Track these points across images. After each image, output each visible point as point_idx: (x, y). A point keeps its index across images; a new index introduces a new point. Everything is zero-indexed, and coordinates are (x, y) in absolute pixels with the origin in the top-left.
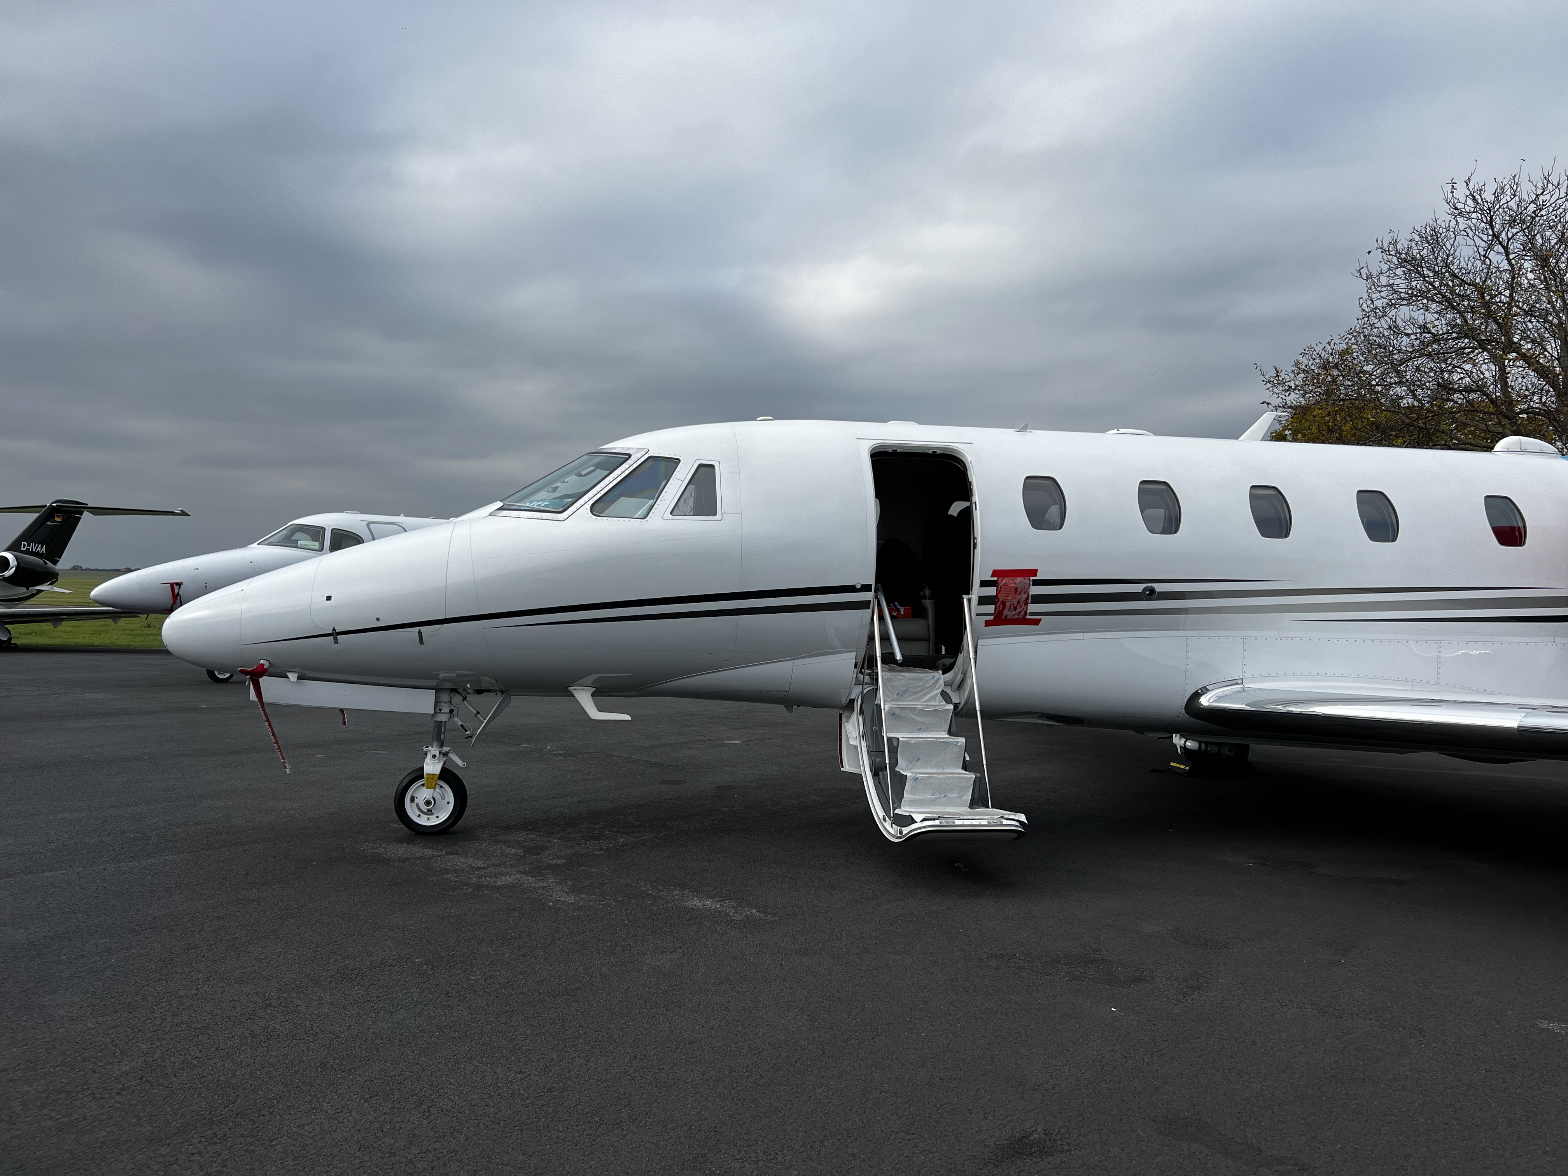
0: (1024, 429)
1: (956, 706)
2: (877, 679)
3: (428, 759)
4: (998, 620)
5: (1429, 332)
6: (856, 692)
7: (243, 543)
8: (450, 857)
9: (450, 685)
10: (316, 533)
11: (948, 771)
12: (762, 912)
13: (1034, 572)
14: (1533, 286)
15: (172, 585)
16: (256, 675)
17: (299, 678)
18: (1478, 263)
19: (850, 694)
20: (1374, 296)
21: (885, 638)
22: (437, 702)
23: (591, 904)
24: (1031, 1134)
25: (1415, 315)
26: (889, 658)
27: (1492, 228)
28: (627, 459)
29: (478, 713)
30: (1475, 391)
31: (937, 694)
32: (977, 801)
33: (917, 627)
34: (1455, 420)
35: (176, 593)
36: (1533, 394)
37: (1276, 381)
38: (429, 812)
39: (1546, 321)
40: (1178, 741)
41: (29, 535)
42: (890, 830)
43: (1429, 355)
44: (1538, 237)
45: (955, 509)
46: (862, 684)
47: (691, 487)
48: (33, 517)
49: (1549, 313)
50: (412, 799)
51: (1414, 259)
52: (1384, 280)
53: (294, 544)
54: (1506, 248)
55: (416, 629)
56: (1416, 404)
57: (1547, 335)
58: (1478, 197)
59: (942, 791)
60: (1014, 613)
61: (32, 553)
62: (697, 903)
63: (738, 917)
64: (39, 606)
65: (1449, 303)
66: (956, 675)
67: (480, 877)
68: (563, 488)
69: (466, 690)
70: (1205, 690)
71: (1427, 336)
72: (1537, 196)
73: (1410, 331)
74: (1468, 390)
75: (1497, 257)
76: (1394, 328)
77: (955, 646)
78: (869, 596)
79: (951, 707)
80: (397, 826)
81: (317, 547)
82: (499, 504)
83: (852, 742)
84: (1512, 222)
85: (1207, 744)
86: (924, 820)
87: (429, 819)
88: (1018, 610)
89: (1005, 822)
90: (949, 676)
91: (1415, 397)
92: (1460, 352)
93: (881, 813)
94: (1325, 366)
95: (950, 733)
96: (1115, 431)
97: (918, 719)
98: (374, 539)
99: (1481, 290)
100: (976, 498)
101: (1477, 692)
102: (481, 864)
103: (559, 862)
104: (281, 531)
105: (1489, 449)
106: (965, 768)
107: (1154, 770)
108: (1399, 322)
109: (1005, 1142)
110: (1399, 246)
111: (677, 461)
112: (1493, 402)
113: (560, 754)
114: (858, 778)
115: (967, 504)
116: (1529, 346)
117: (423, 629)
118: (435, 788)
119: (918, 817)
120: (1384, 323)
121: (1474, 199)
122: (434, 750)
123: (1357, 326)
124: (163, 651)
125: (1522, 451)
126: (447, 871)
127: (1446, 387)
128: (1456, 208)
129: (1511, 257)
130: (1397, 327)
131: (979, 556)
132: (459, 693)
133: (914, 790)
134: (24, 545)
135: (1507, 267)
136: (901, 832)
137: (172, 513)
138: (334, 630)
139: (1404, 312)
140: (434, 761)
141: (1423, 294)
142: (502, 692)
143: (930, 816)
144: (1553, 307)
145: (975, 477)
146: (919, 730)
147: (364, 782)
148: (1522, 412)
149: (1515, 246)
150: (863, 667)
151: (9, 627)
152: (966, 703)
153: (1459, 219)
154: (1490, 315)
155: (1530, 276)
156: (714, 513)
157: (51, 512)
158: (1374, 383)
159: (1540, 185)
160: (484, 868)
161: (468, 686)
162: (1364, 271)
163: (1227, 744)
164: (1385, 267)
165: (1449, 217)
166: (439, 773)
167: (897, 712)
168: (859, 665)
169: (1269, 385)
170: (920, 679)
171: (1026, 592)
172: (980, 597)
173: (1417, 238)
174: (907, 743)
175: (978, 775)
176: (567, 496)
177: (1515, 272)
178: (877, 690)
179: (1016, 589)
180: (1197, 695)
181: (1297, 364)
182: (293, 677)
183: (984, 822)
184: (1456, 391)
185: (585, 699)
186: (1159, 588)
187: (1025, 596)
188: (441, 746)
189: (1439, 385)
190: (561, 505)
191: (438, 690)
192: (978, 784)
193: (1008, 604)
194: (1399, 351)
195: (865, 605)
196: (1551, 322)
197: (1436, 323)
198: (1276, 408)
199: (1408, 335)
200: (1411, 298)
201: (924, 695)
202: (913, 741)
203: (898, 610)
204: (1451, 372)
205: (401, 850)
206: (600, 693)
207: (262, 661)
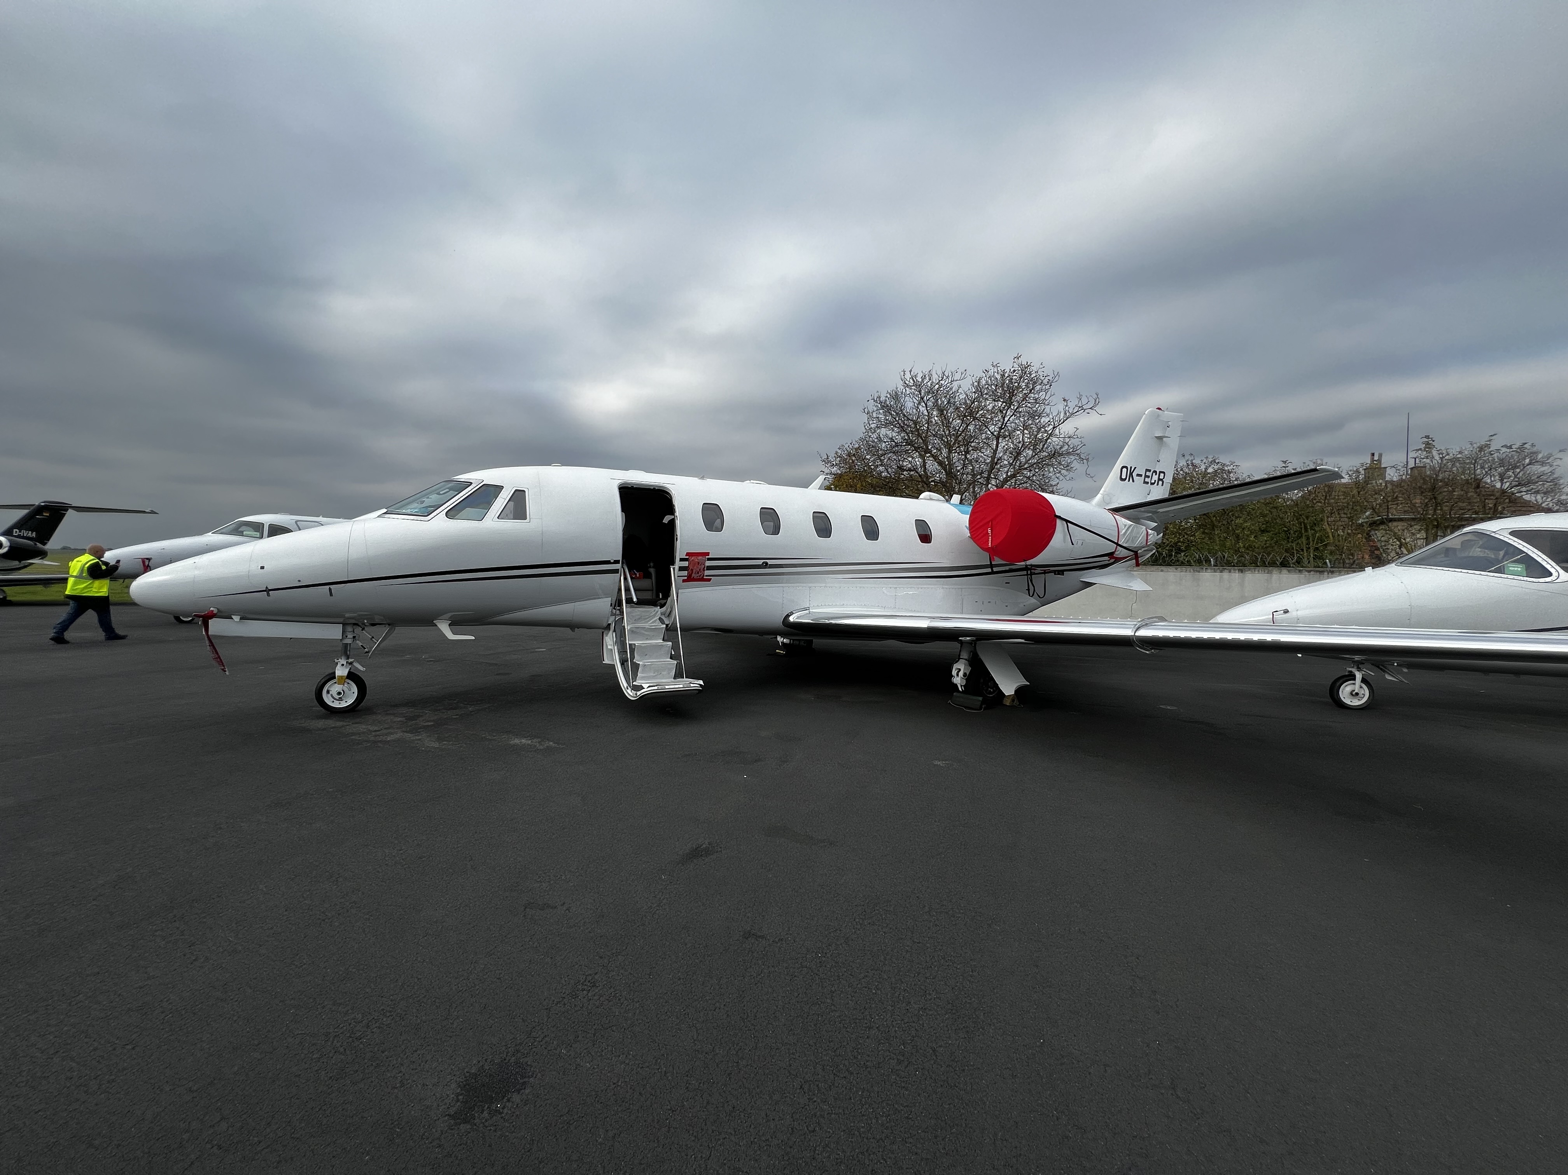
0: (702, 478)
1: (667, 625)
2: (623, 612)
3: (339, 667)
4: (690, 579)
5: (894, 442)
6: (611, 620)
7: (201, 532)
8: (354, 725)
9: (353, 621)
10: (258, 527)
11: (662, 660)
12: (556, 743)
13: (708, 554)
14: (937, 423)
15: (143, 560)
16: (206, 618)
17: (241, 619)
18: (914, 410)
19: (608, 621)
20: (871, 422)
21: (627, 590)
22: (344, 632)
23: (449, 747)
24: (702, 845)
25: (888, 433)
26: (629, 601)
27: (921, 394)
28: (470, 485)
29: (373, 638)
30: (913, 471)
31: (656, 620)
32: (678, 675)
33: (646, 583)
34: (905, 484)
35: (146, 565)
36: (937, 473)
37: (827, 461)
38: (340, 699)
39: (942, 440)
40: (780, 639)
41: (21, 524)
42: (630, 694)
43: (894, 453)
44: (939, 400)
45: (667, 519)
46: (615, 615)
47: (511, 503)
48: (24, 512)
49: (943, 436)
50: (328, 692)
51: (888, 406)
52: (875, 415)
53: (241, 534)
54: (926, 404)
55: (328, 587)
56: (889, 475)
57: (942, 446)
58: (915, 379)
59: (658, 671)
60: (697, 575)
61: (23, 537)
62: (517, 741)
63: (542, 747)
64: (31, 574)
65: (902, 429)
66: (667, 609)
67: (376, 736)
68: (428, 502)
69: (364, 624)
70: (792, 613)
71: (893, 443)
72: (939, 381)
73: (886, 440)
74: (910, 470)
75: (922, 409)
76: (879, 439)
77: (667, 594)
78: (618, 566)
79: (665, 626)
80: (318, 709)
81: (258, 536)
82: (385, 510)
83: (609, 647)
84: (929, 393)
85: (793, 640)
86: (649, 687)
87: (340, 703)
88: (700, 574)
89: (692, 685)
90: (664, 609)
91: (888, 472)
92: (906, 452)
93: (625, 685)
94: (849, 455)
95: (663, 640)
96: (748, 481)
97: (646, 633)
98: (300, 530)
99: (915, 423)
100: (677, 514)
101: (911, 611)
102: (376, 728)
103: (430, 724)
104: (231, 524)
105: (917, 498)
106: (671, 658)
107: (769, 655)
108: (881, 436)
109: (688, 851)
110: (881, 399)
111: (501, 488)
112: (920, 476)
113: (431, 661)
114: (613, 667)
115: (673, 517)
116: (935, 451)
117: (332, 587)
118: (344, 684)
119: (646, 686)
120: (874, 436)
121: (913, 380)
122: (343, 661)
123: (862, 435)
124: (133, 604)
125: (931, 499)
126: (353, 734)
127: (901, 468)
128: (905, 383)
129: (928, 409)
130: (880, 438)
131: (678, 544)
132: (359, 626)
133: (642, 672)
134: (16, 532)
135: (927, 414)
136: (636, 694)
137: (144, 512)
138: (267, 588)
139: (883, 431)
140: (344, 667)
141: (891, 423)
142: (389, 625)
143: (652, 684)
144: (945, 434)
145: (676, 503)
146: (647, 639)
147: (295, 683)
148: (932, 481)
149: (930, 404)
150: (615, 606)
151: (4, 588)
152: (672, 624)
153: (907, 389)
154: (919, 435)
155: (936, 418)
156: (525, 519)
157: (40, 509)
158: (870, 464)
159: (941, 376)
160: (380, 731)
161: (366, 621)
162: (866, 410)
163: (803, 640)
164: (875, 409)
165: (903, 387)
166: (346, 675)
167: (634, 629)
168: (613, 605)
169: (824, 463)
170: (648, 611)
171: (704, 564)
172: (680, 567)
173: (889, 396)
174: (640, 646)
175: (678, 661)
176: (430, 507)
177: (930, 416)
178: (623, 618)
179: (699, 563)
180: (788, 616)
181: (836, 453)
182: (236, 618)
183: (681, 686)
184: (905, 470)
185: (444, 628)
186: (770, 562)
187: (703, 566)
188: (348, 658)
189: (898, 467)
190: (427, 512)
191: (344, 625)
192: (679, 666)
193: (694, 571)
194: (881, 450)
195: (616, 571)
196: (944, 441)
197: (897, 437)
198: (827, 474)
199: (885, 442)
200: (886, 425)
201: (649, 621)
202: (643, 645)
203: (636, 574)
204: (903, 461)
205: (321, 723)
206: (456, 623)
207: (212, 609)
